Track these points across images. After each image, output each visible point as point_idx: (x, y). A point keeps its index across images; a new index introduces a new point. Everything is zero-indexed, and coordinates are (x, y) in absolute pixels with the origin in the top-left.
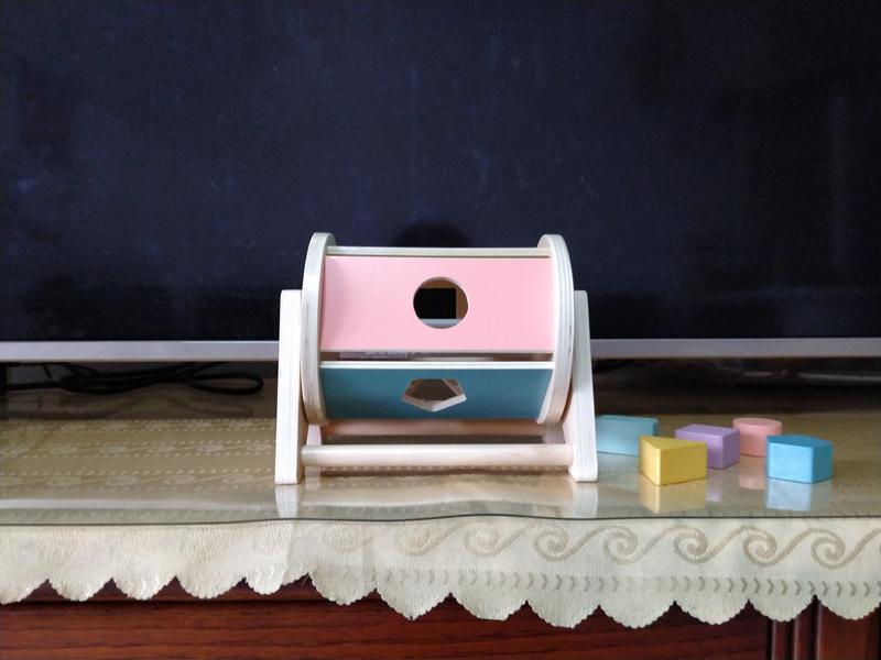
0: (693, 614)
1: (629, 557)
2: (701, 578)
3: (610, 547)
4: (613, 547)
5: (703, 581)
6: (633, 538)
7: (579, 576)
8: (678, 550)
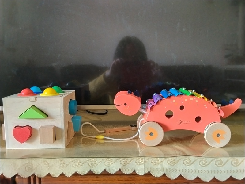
0: (235, 178)
1: (221, 166)
2: (237, 170)
3: (216, 163)
4: (217, 164)
5: (237, 171)
6: (221, 161)
7: (210, 170)
8: (232, 164)
